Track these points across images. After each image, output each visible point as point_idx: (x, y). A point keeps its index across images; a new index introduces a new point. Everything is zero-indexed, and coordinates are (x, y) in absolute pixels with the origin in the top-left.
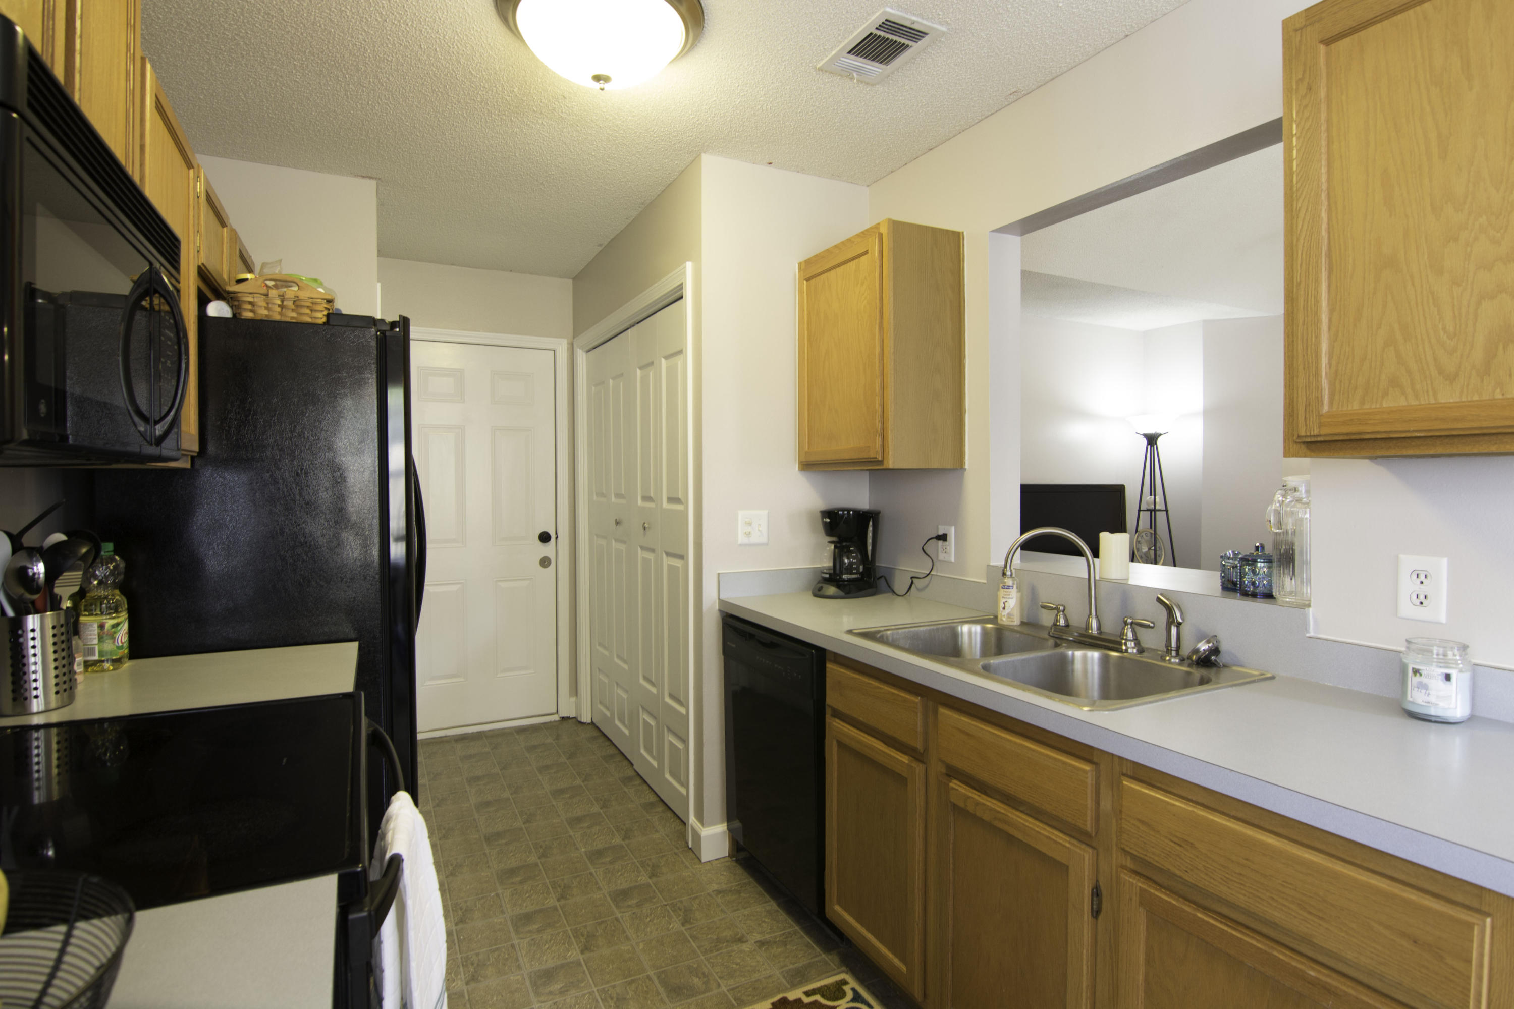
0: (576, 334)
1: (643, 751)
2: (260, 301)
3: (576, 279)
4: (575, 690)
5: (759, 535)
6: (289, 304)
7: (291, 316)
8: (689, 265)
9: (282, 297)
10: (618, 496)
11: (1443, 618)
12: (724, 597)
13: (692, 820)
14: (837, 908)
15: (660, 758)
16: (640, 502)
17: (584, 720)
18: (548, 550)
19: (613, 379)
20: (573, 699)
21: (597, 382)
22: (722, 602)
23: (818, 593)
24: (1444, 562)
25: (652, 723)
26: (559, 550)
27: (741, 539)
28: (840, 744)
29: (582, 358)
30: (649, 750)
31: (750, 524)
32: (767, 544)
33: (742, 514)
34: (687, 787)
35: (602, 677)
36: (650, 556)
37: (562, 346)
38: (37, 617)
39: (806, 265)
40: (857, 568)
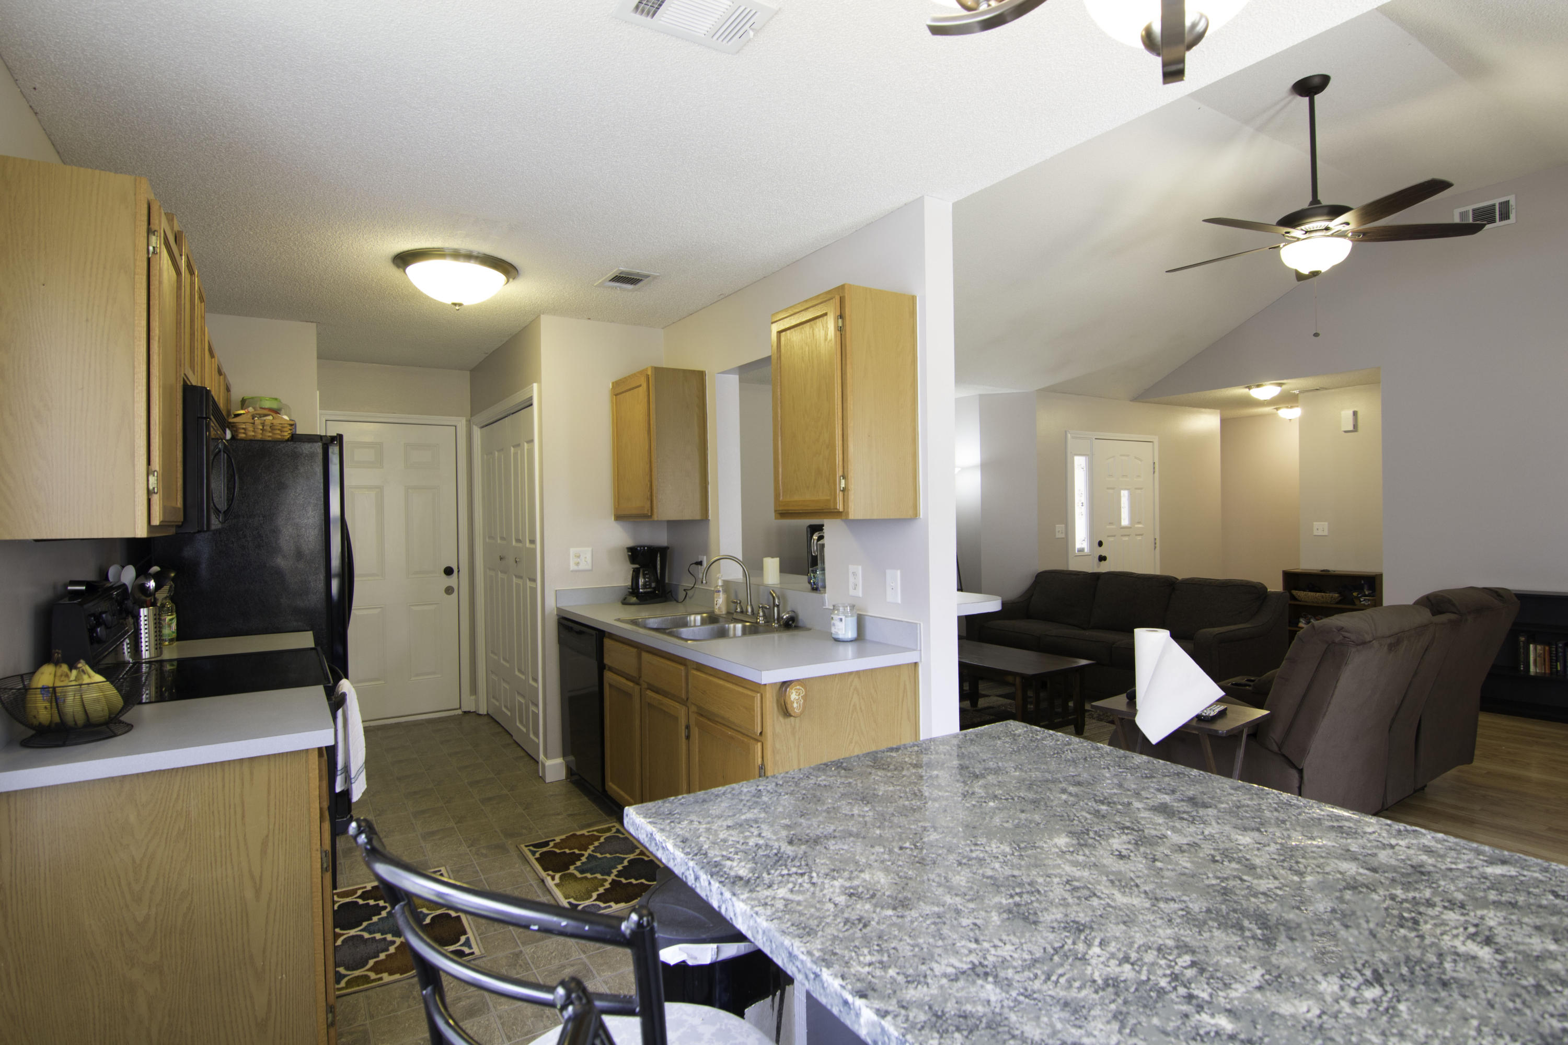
0: (473, 414)
1: (518, 724)
2: (250, 427)
3: (472, 371)
4: (474, 690)
5: (586, 564)
6: (268, 428)
7: (268, 436)
8: (535, 385)
9: (263, 424)
10: (502, 538)
11: (861, 595)
12: (559, 605)
13: (542, 757)
14: (610, 784)
15: (527, 727)
16: (514, 543)
17: (481, 712)
18: (452, 581)
19: (498, 451)
20: (473, 697)
21: (488, 451)
22: (559, 609)
23: (625, 602)
24: (860, 567)
25: (523, 701)
26: (461, 581)
27: (573, 567)
28: (610, 685)
29: (477, 432)
30: (521, 722)
31: (579, 557)
32: (592, 570)
33: (572, 551)
34: (538, 737)
35: (494, 677)
36: (520, 582)
37: (462, 423)
38: (146, 610)
39: (616, 384)
40: (650, 585)
